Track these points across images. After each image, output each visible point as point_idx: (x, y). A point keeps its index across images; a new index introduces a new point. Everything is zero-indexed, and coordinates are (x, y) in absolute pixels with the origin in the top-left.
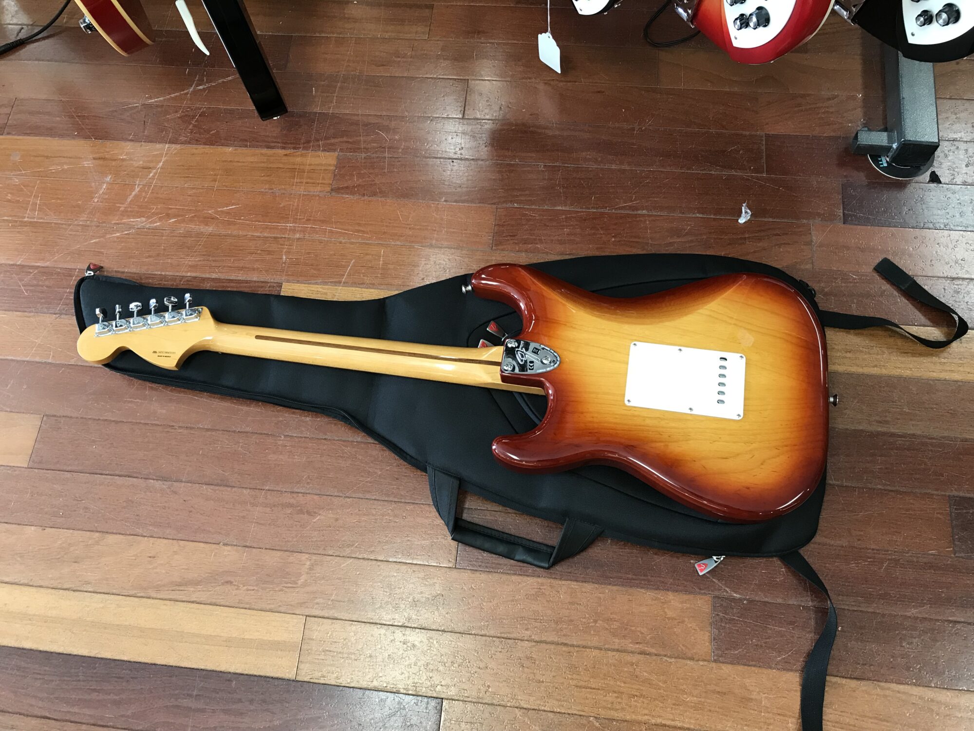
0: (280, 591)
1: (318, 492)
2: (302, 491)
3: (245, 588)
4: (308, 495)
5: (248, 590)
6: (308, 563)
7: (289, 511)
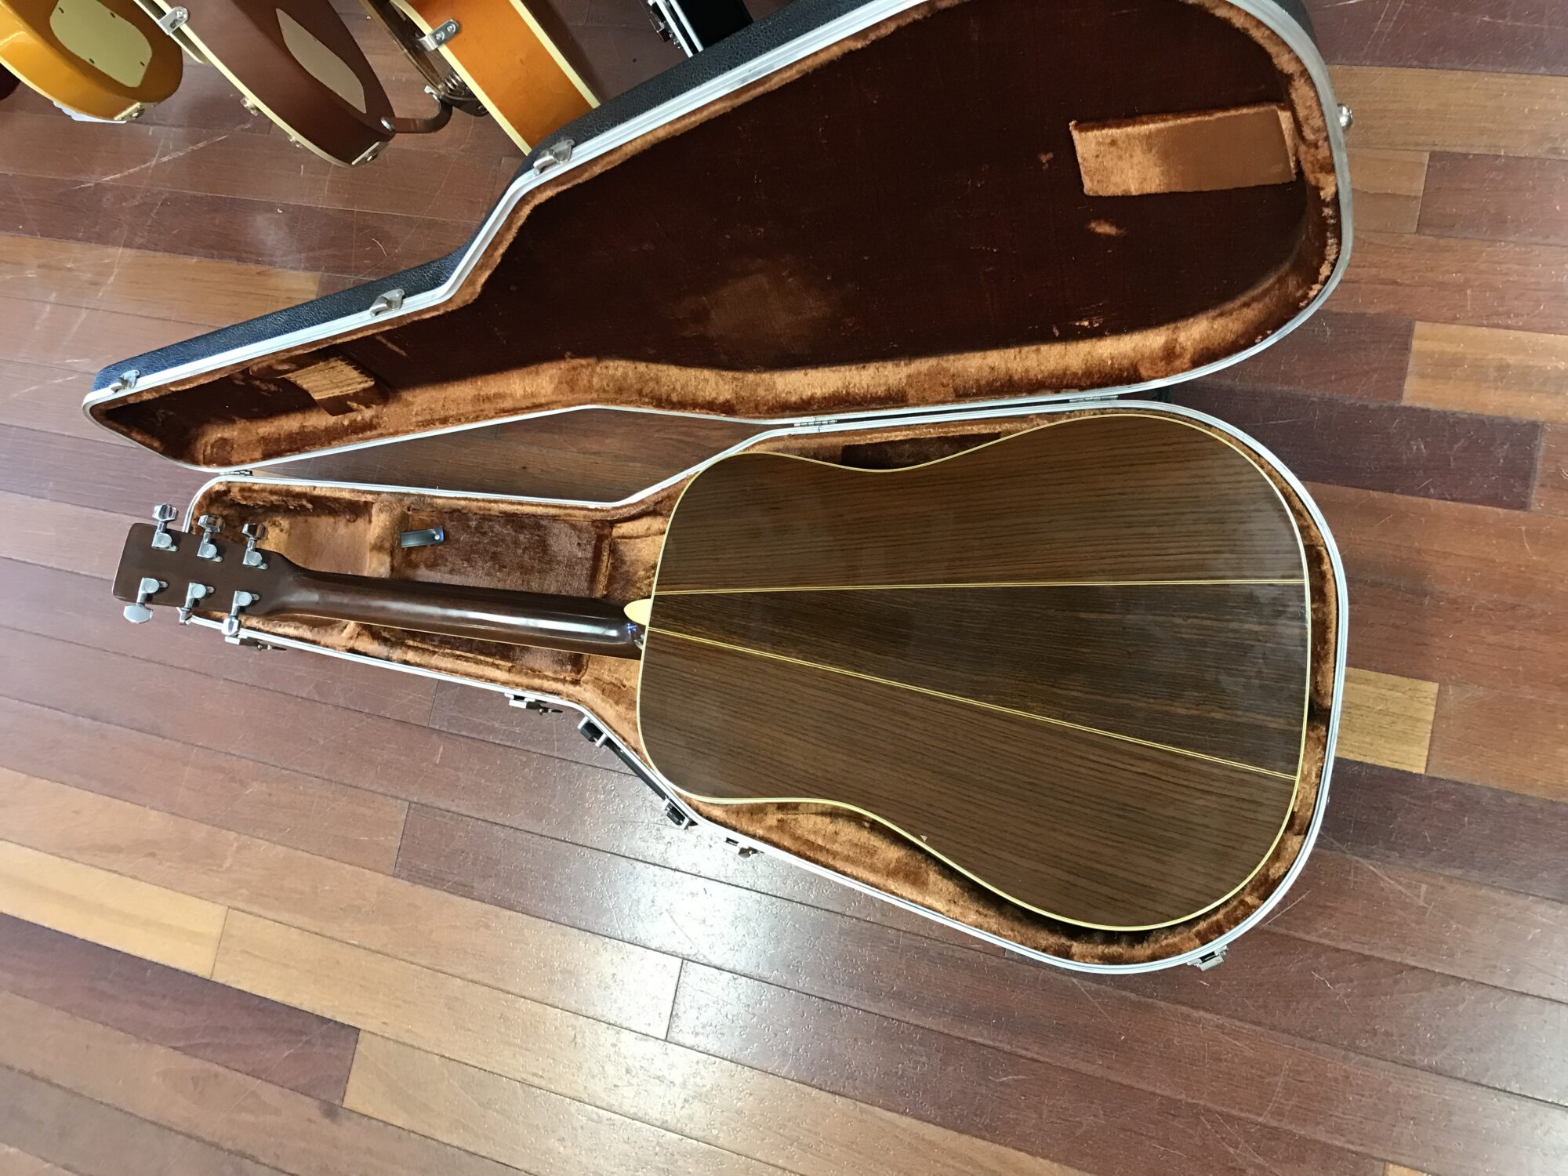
0: (204, 873)
1: (253, 757)
2: (238, 753)
3: (168, 864)
4: (243, 760)
5: (170, 867)
6: (235, 844)
7: (221, 776)
